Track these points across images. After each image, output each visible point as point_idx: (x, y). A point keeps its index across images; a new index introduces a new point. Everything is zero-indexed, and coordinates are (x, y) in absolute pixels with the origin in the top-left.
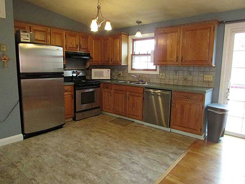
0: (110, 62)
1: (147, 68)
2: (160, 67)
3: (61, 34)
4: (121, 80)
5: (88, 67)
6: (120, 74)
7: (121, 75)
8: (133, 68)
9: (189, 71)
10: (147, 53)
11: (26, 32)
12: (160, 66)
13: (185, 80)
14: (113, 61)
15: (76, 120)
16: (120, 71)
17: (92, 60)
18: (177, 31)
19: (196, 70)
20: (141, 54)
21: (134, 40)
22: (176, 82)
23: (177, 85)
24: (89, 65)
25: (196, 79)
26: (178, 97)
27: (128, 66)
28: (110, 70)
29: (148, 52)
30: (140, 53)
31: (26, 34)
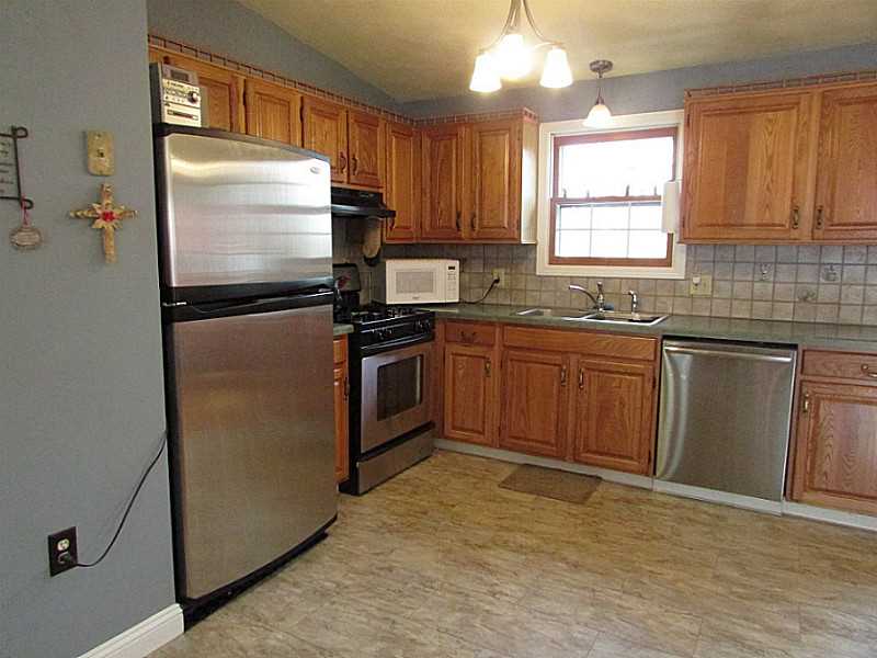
0: (465, 232)
1: (624, 256)
2: (688, 249)
3: (287, 104)
4: (525, 306)
5: (374, 255)
6: (497, 281)
7: (502, 283)
8: (557, 254)
9: (821, 264)
10: (624, 195)
11: (185, 79)
12: (689, 246)
13: (805, 299)
14: (482, 227)
15: (361, 492)
16: (498, 267)
17: (390, 225)
18: (798, 103)
19: (855, 259)
20: (594, 200)
21: (559, 142)
22: (761, 310)
23: (770, 323)
24: (379, 246)
25: (853, 295)
26: (831, 373)
27: (536, 245)
28: (456, 263)
29: (628, 188)
30: (591, 196)
31: (187, 88)
